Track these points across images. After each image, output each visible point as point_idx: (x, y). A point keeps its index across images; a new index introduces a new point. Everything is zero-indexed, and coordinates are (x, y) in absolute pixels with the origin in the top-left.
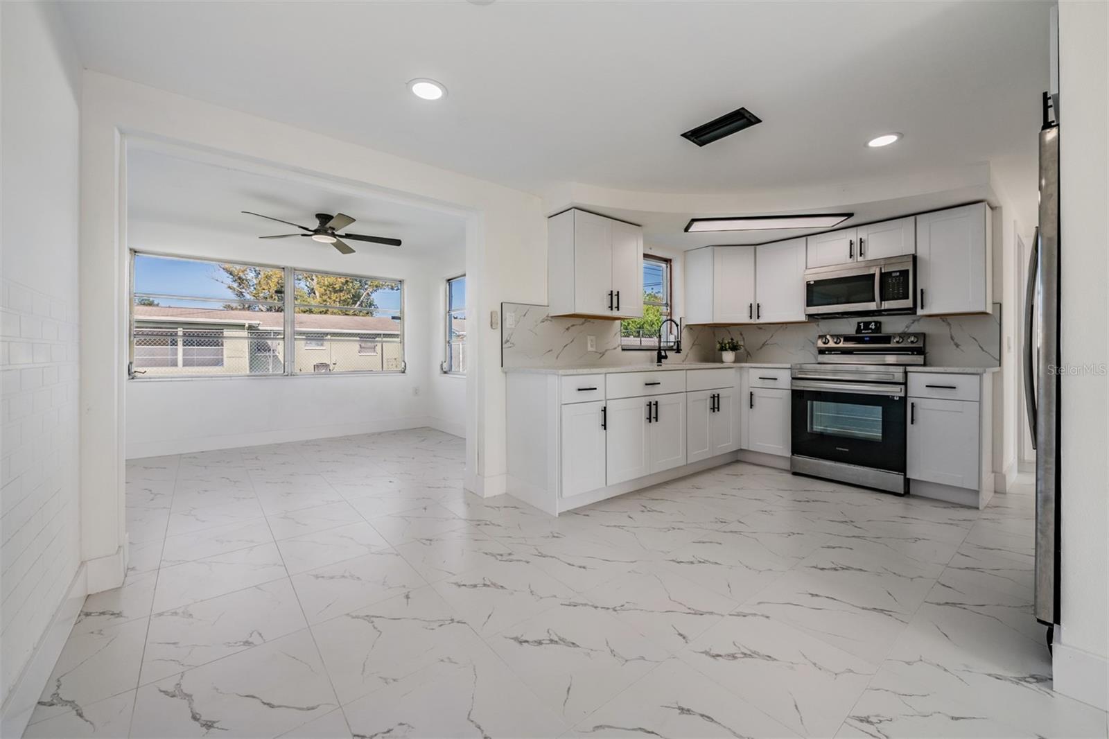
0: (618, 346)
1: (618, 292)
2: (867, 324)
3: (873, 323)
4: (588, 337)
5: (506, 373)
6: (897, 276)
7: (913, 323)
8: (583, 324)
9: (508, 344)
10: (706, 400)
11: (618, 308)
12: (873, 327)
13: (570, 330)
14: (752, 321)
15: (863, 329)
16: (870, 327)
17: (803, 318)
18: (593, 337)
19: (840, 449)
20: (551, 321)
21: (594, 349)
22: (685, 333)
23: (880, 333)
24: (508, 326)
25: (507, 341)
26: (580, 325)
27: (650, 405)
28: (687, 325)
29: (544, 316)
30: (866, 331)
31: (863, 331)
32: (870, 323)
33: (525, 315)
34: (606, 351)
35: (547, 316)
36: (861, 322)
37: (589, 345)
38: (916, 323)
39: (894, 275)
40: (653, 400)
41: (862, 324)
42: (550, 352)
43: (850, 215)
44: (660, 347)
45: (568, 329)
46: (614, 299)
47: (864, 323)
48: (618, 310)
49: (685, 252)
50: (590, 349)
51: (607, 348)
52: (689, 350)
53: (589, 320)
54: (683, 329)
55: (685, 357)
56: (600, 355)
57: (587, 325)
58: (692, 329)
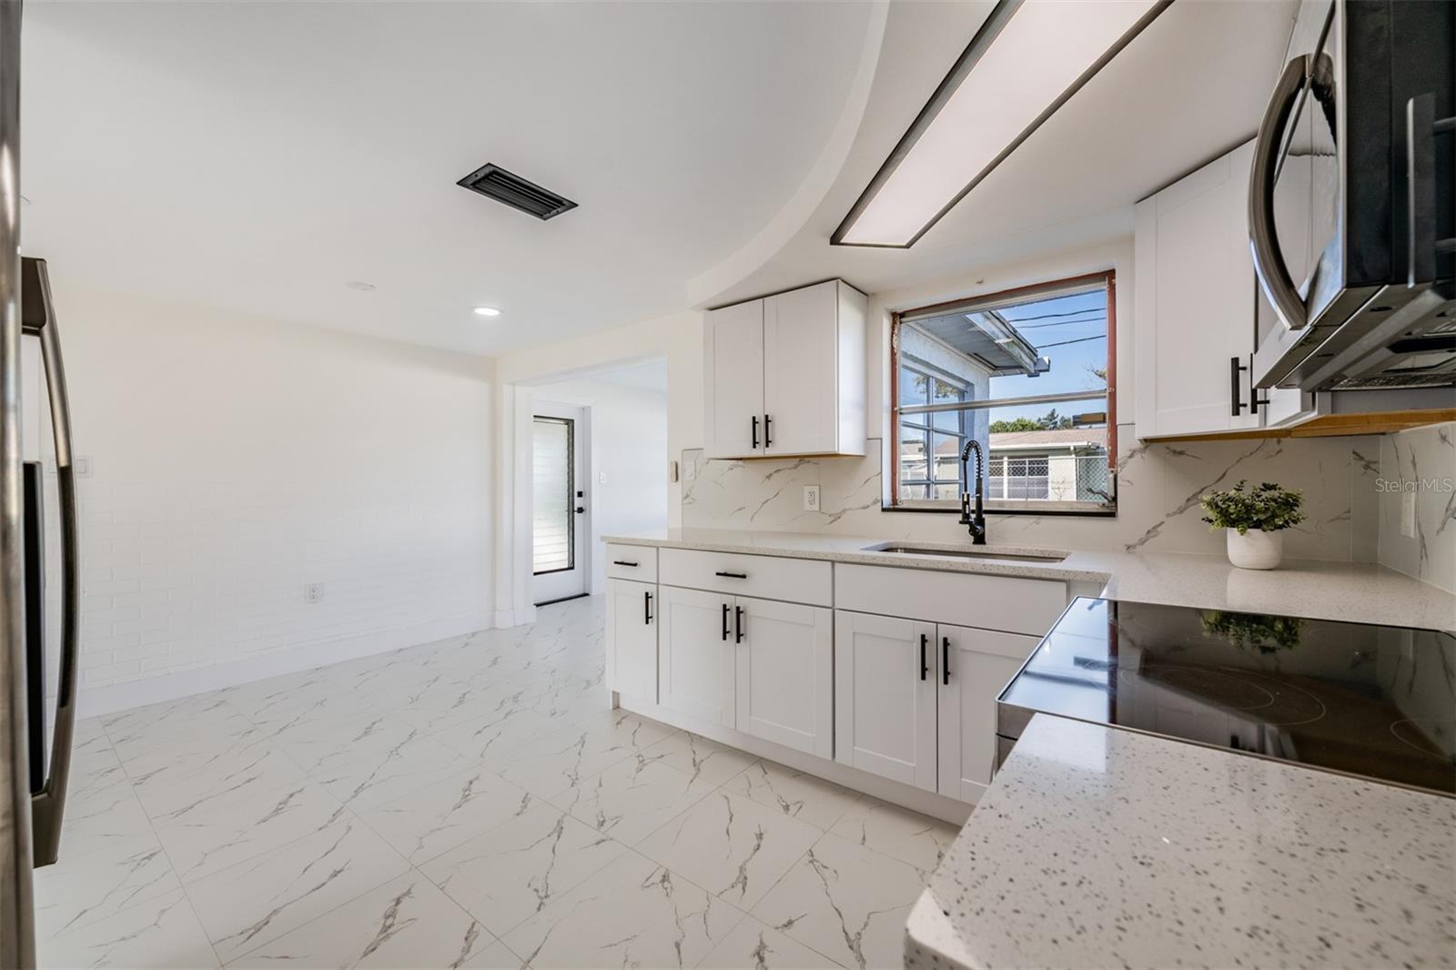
0: (875, 504)
1: (770, 416)
4: (805, 488)
8: (796, 467)
9: (686, 499)
13: (771, 478)
14: (1238, 423)
18: (817, 490)
21: (817, 508)
24: (688, 478)
25: (687, 496)
26: (790, 469)
27: (725, 608)
34: (844, 511)
37: (806, 501)
42: (743, 510)
45: (769, 477)
51: (847, 507)
52: (1168, 515)
53: (806, 459)
54: (1131, 456)
55: (1143, 534)
56: (832, 519)
57: (806, 468)
58: (1181, 453)
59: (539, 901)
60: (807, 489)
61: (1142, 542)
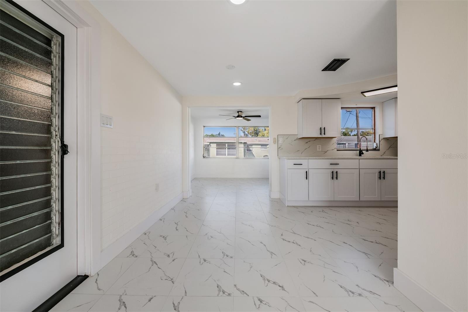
0: (335, 149)
1: (325, 128)
4: (317, 145)
5: (279, 158)
8: (315, 140)
9: (280, 149)
10: (376, 173)
11: (325, 134)
13: (308, 143)
18: (321, 146)
20: (299, 140)
21: (321, 150)
22: (382, 142)
24: (280, 143)
25: (280, 148)
26: (313, 141)
27: (333, 172)
28: (384, 138)
29: (296, 138)
33: (287, 139)
34: (328, 151)
35: (297, 138)
37: (318, 148)
40: (335, 171)
42: (298, 152)
44: (360, 149)
45: (307, 143)
46: (322, 130)
48: (325, 135)
49: (383, 102)
50: (318, 150)
51: (328, 150)
52: (387, 150)
53: (318, 139)
54: (382, 140)
55: (383, 153)
56: (324, 152)
57: (317, 141)
58: (388, 140)
60: (318, 146)
61: (383, 155)
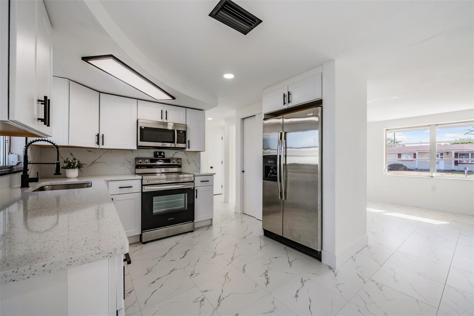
2: (160, 153)
3: (163, 153)
6: (182, 133)
7: (175, 153)
12: (163, 155)
14: (97, 146)
15: (159, 155)
16: (162, 154)
17: (135, 148)
19: (170, 219)
23: (164, 157)
30: (160, 157)
31: (159, 157)
32: (162, 152)
36: (157, 152)
38: (176, 153)
39: (181, 132)
41: (158, 153)
43: (174, 98)
47: (159, 152)
59: (227, 275)
